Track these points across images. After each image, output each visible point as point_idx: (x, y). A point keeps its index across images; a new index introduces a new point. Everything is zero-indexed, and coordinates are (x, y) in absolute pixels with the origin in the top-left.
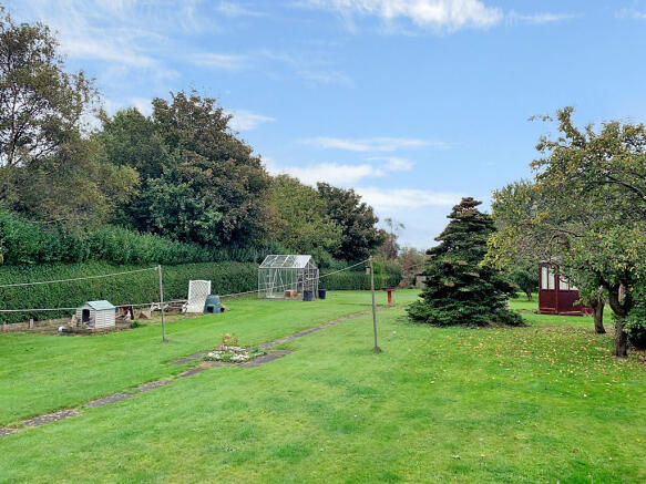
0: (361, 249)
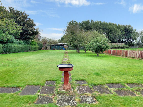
0: (29, 36)
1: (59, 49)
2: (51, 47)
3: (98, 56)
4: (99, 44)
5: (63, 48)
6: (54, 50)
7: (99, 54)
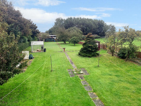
1: (51, 41)
2: (45, 40)
3: (75, 45)
4: (75, 40)
5: (54, 40)
6: (47, 42)
7: (75, 44)
